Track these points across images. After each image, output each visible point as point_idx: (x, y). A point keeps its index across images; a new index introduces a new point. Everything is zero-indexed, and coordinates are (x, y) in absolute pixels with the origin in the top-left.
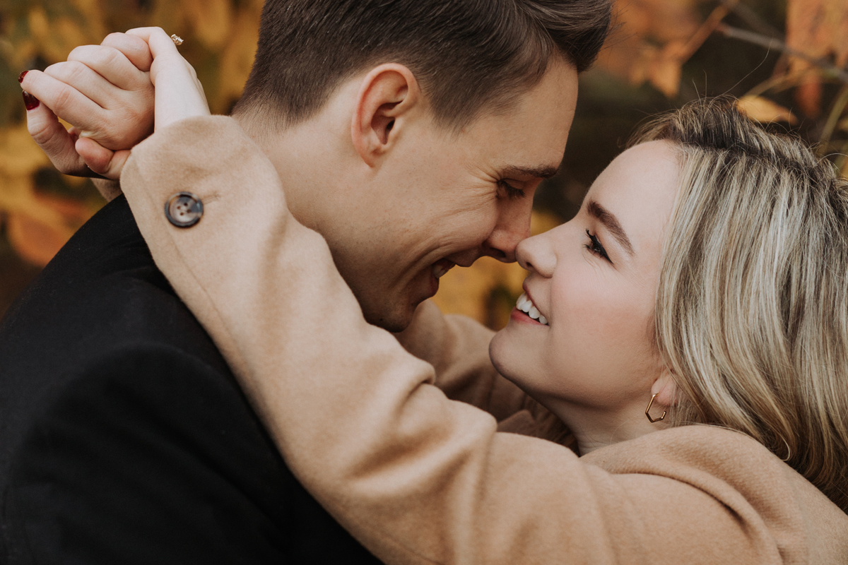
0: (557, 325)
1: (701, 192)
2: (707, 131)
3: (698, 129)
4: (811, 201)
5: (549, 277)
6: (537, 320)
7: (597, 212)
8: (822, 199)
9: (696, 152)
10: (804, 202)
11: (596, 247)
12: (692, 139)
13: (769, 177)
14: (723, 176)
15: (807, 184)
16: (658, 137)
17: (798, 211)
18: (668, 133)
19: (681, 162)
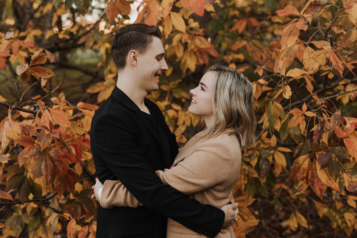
0: (198, 103)
1: (216, 78)
2: (217, 68)
3: (216, 68)
4: (234, 76)
5: (196, 96)
6: (195, 103)
7: (202, 84)
8: (236, 76)
9: (215, 72)
10: (233, 77)
11: (202, 89)
12: (215, 70)
13: (227, 74)
14: (219, 75)
15: (233, 74)
16: (210, 71)
17: (231, 79)
18: (211, 70)
19: (213, 73)
